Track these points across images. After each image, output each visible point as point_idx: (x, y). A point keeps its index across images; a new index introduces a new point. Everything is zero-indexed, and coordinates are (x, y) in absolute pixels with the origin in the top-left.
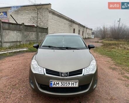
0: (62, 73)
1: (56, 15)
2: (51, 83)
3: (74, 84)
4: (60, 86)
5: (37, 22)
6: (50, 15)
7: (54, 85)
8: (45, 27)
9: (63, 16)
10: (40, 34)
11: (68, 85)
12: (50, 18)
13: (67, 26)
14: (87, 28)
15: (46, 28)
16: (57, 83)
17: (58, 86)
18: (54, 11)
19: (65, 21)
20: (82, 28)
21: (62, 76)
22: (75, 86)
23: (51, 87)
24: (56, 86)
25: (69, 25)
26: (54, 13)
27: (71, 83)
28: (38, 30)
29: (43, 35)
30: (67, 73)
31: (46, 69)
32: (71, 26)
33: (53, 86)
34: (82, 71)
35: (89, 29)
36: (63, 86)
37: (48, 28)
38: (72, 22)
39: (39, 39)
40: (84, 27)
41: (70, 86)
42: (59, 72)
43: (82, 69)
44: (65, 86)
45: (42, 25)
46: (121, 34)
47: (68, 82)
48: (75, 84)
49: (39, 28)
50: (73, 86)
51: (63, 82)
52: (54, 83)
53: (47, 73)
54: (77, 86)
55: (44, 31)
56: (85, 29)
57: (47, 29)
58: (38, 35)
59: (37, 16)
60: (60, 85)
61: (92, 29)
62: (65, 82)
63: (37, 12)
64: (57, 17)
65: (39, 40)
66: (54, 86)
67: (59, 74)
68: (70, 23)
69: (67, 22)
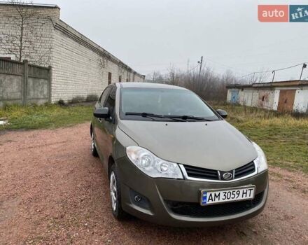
0: (222, 172)
1: (69, 37)
2: (204, 195)
3: (246, 193)
4: (221, 201)
5: (21, 49)
6: (57, 35)
7: (209, 199)
8: (43, 66)
9: (85, 39)
10: (30, 81)
11: (236, 196)
12: (55, 42)
13: (95, 65)
14: (135, 73)
15: (47, 66)
16: (215, 195)
17: (217, 201)
18: (67, 26)
19: (90, 52)
20: (126, 73)
21: (222, 179)
22: (248, 197)
23: (204, 205)
24: (214, 202)
25: (99, 62)
26: (65, 31)
27: (241, 191)
28: (27, 71)
29: (39, 85)
30: (231, 172)
31: (185, 166)
32: (102, 66)
33: (207, 203)
34: (253, 165)
35: (139, 75)
36: (226, 200)
37: (50, 67)
38: (105, 55)
39: (29, 94)
40: (130, 70)
41: (240, 198)
42: (216, 171)
43: (253, 162)
44: (231, 200)
45: (34, 59)
46: (205, 89)
47: (236, 191)
48: (248, 192)
49: (30, 65)
50: (244, 198)
51: (227, 192)
52: (211, 195)
53: (189, 175)
54: (252, 197)
55: (42, 76)
56: (132, 75)
57: (49, 70)
58: (25, 84)
59: (22, 35)
60: (222, 199)
61: (144, 76)
62: (231, 191)
63: (21, 23)
64: (73, 41)
65: (28, 97)
66: (211, 202)
67: (217, 174)
68: (101, 58)
69: (96, 56)
